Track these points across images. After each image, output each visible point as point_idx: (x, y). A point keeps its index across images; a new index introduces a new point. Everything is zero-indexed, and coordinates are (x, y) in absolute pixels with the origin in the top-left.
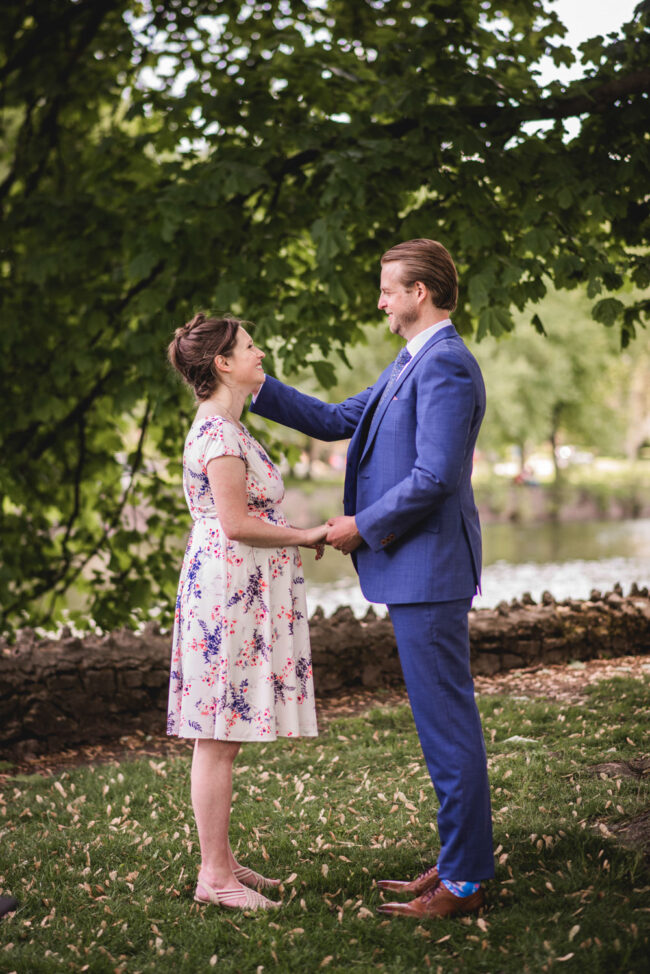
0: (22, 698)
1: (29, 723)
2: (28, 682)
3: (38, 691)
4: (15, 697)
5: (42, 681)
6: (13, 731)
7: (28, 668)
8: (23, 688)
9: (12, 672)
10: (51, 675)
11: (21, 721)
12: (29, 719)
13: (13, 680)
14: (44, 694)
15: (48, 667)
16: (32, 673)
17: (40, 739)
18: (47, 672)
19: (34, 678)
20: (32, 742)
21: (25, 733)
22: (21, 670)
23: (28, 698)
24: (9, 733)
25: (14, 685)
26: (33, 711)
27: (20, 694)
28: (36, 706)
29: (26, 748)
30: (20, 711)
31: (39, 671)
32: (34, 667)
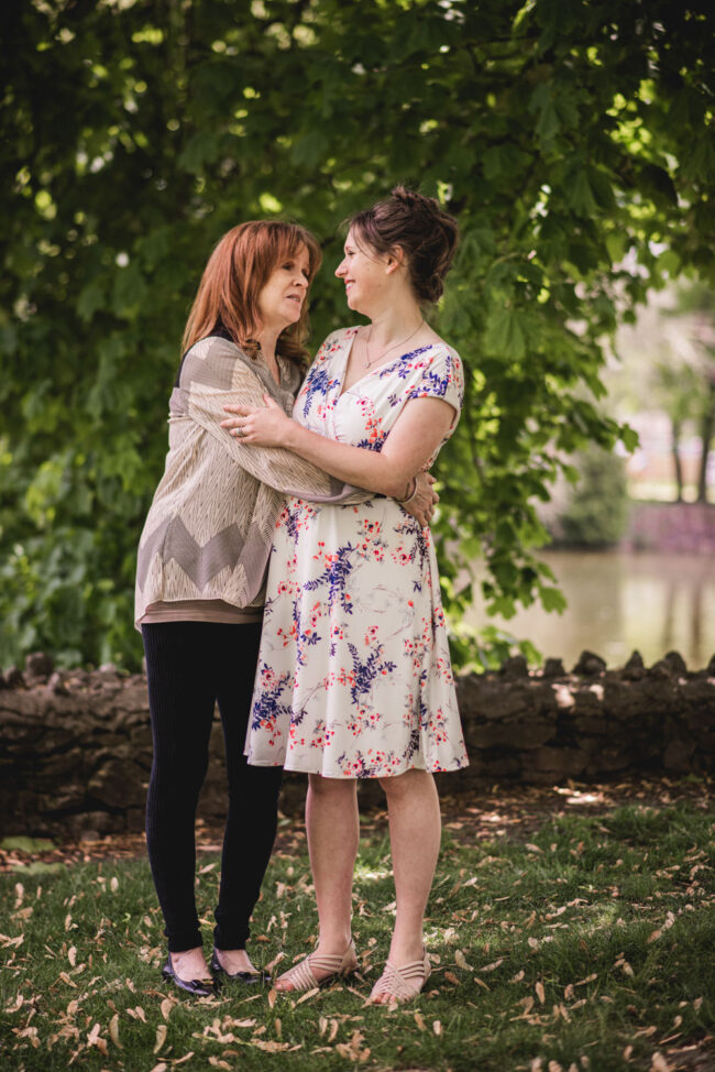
0: (88, 753)
1: (95, 788)
2: (98, 731)
3: (115, 745)
4: (76, 751)
5: (123, 731)
6: (67, 798)
7: (104, 711)
8: (90, 739)
9: (78, 715)
10: (139, 723)
11: (85, 785)
12: (94, 783)
13: (75, 727)
14: (124, 749)
15: (138, 712)
16: (108, 718)
17: (113, 812)
18: (133, 719)
19: (111, 726)
20: (99, 816)
21: (90, 802)
22: (92, 713)
23: (98, 753)
24: (61, 800)
25: (76, 733)
26: (102, 773)
27: (85, 746)
28: (108, 765)
29: (87, 825)
30: (85, 771)
31: (120, 716)
32: (115, 710)
